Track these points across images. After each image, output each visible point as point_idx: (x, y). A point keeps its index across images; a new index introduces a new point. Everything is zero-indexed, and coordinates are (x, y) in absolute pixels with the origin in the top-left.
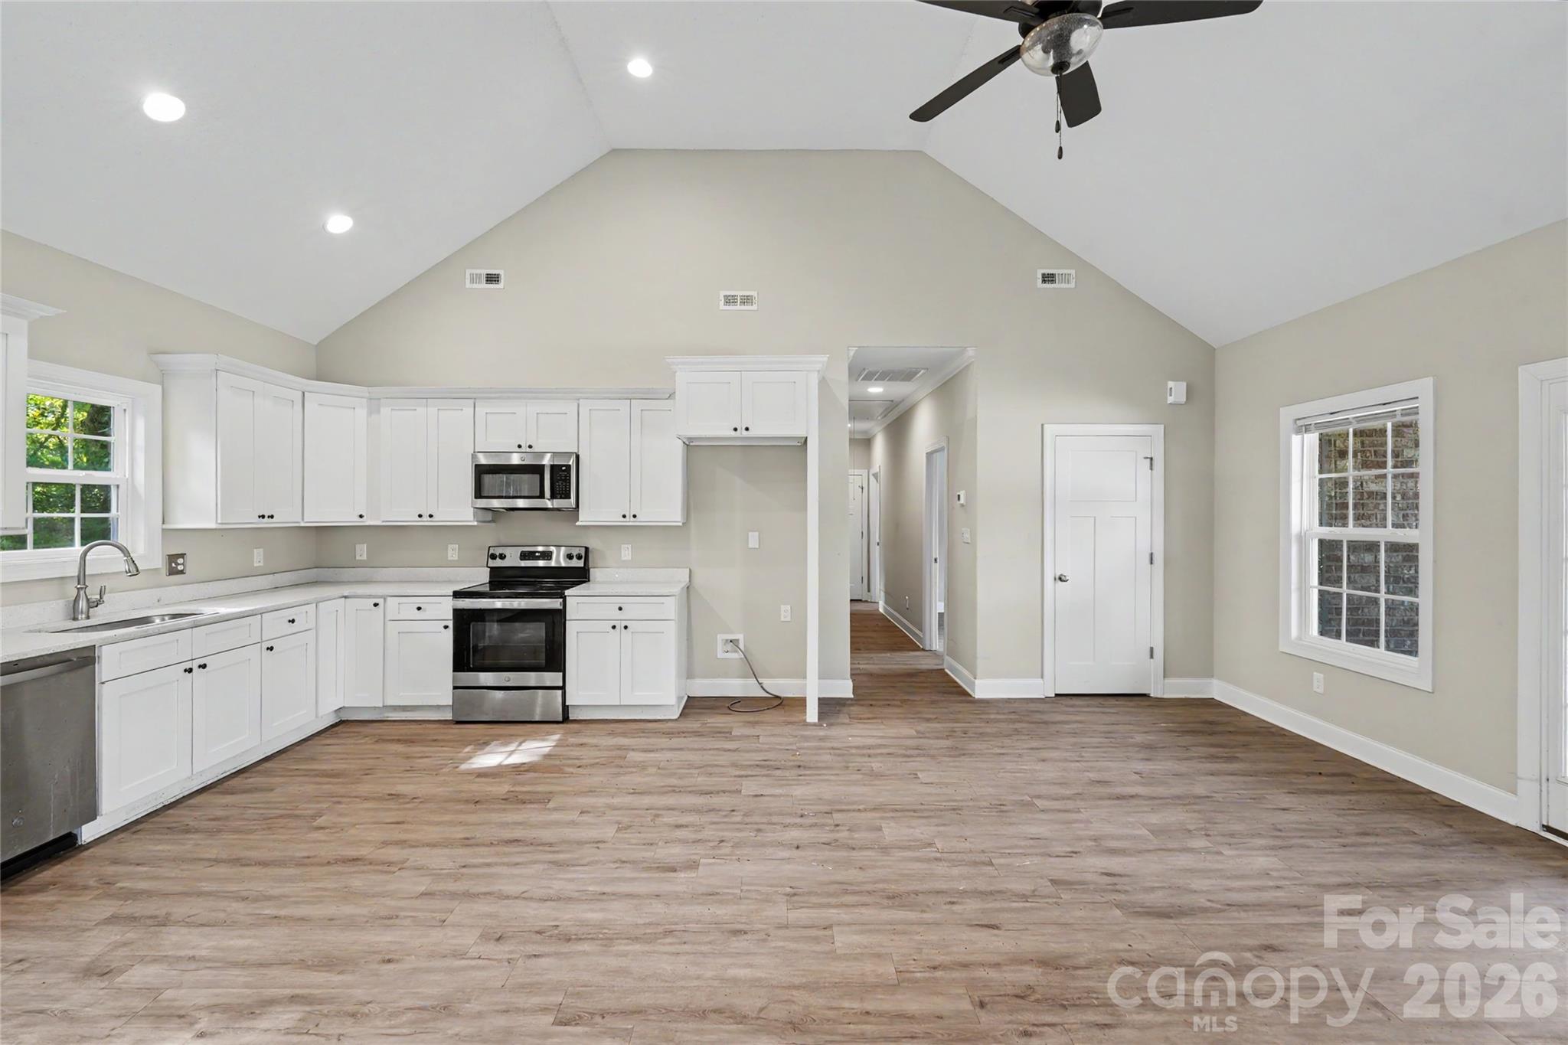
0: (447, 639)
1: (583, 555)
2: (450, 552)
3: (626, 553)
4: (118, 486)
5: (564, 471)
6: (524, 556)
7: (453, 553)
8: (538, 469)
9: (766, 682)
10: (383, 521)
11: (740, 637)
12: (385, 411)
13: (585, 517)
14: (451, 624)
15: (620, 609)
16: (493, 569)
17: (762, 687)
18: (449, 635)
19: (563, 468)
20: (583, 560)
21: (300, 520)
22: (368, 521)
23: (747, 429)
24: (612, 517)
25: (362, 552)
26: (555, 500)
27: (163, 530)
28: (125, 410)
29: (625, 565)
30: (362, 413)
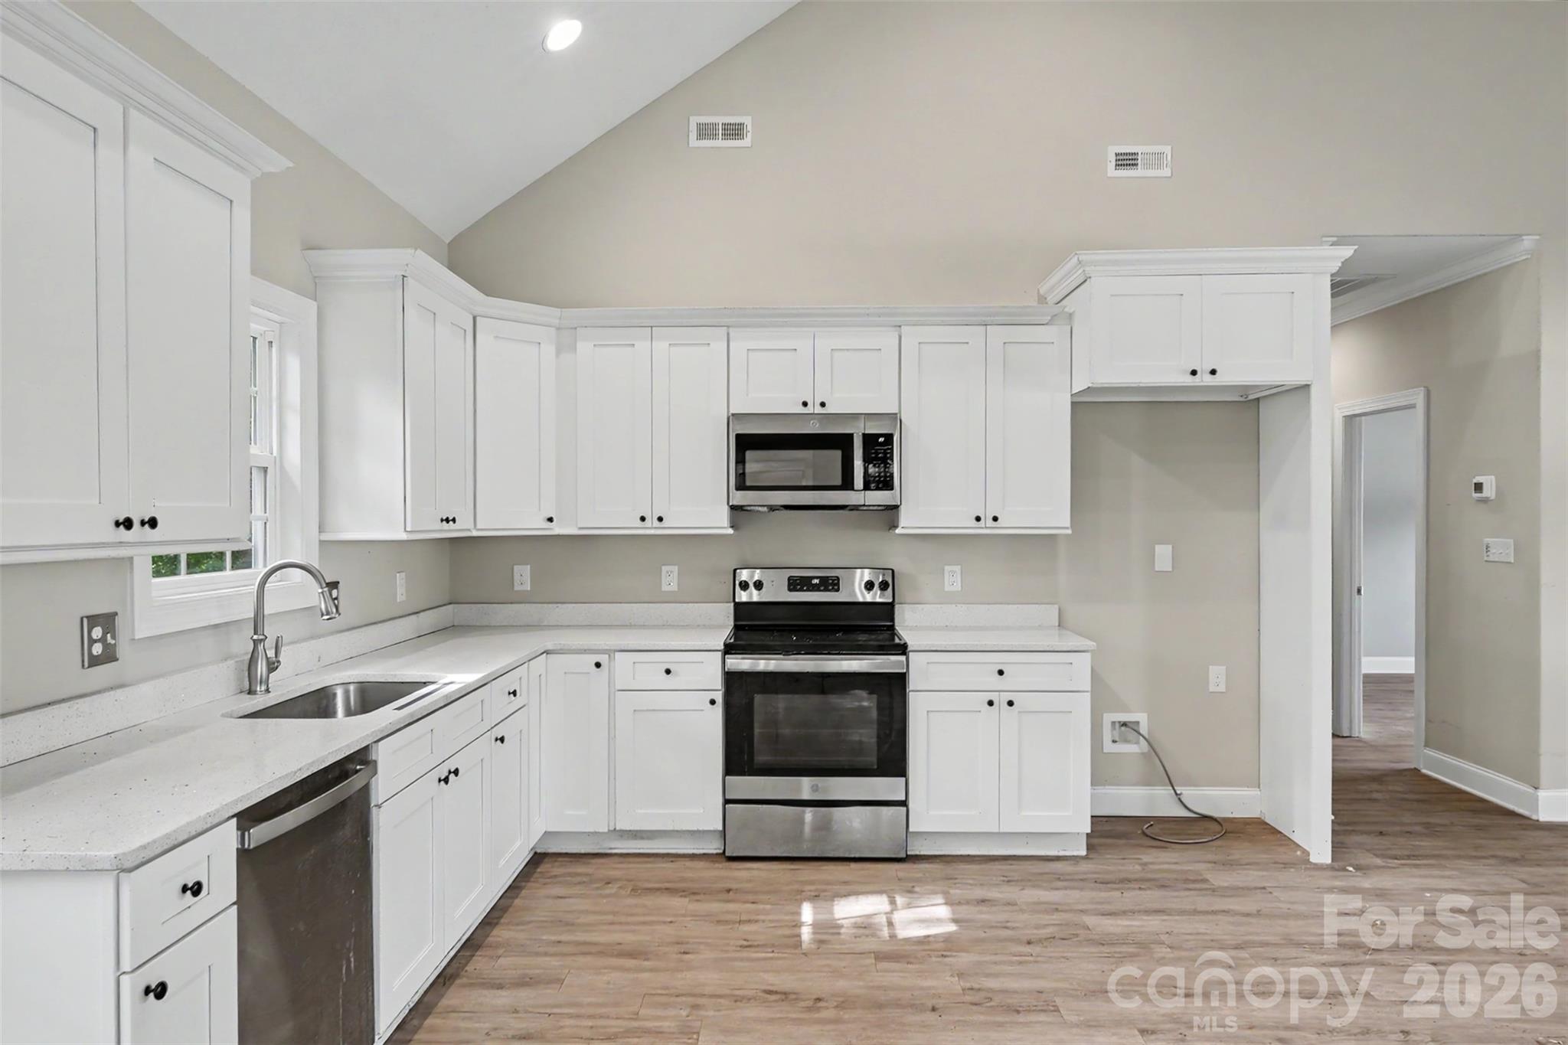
0: (713, 722)
1: (890, 582)
2: (665, 580)
3: (953, 579)
4: (265, 470)
5: (881, 444)
6: (795, 584)
7: (670, 579)
8: (843, 442)
9: (1187, 793)
10: (580, 528)
11: (1141, 718)
12: (584, 347)
13: (908, 522)
14: (719, 697)
15: (1001, 673)
16: (739, 607)
17: (1179, 799)
18: (717, 715)
19: (881, 440)
20: (890, 589)
21: (471, 526)
22: (557, 529)
23: (1213, 372)
24: (954, 518)
25: (523, 577)
26: (866, 492)
27: (321, 542)
28: (271, 343)
29: (950, 599)
30: (549, 350)
